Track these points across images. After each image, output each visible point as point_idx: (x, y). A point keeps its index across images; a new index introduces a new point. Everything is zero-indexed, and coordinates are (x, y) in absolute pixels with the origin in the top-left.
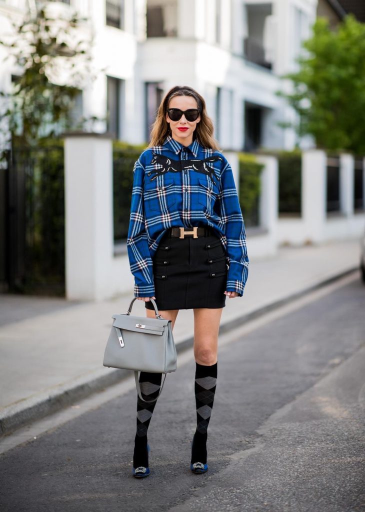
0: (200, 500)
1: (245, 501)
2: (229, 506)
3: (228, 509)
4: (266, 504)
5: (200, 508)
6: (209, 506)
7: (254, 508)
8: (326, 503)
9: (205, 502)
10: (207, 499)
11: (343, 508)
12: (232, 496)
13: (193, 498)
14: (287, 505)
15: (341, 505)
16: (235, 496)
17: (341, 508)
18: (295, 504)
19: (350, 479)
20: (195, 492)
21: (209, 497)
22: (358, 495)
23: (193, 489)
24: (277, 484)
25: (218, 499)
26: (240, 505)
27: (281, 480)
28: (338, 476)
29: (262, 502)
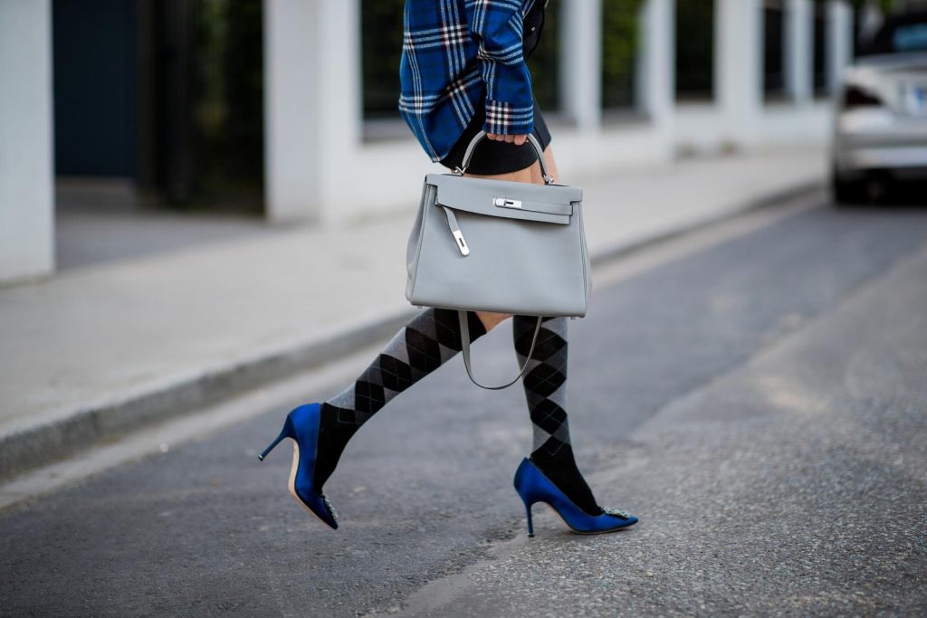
0: (499, 566)
1: (602, 568)
2: (564, 577)
3: (561, 584)
4: (651, 574)
5: (498, 582)
6: (518, 579)
7: (622, 582)
8: (792, 575)
9: (509, 570)
10: (514, 564)
11: (833, 584)
12: (572, 559)
13: (482, 564)
14: (700, 577)
15: (828, 578)
16: (580, 557)
17: (829, 584)
18: (718, 576)
19: (846, 524)
20: (489, 550)
21: (520, 561)
22: (868, 558)
23: (486, 544)
24: (676, 534)
25: (539, 564)
26: (588, 576)
27: (685, 527)
28: (816, 520)
29: (641, 571)
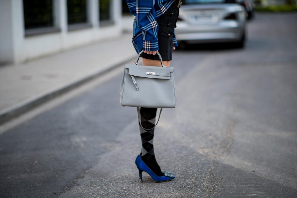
0: (81, 188)
1: (111, 187)
2: (100, 191)
3: (99, 193)
4: (125, 189)
5: (81, 193)
6: (87, 192)
7: (117, 192)
8: (164, 187)
9: (84, 189)
10: (85, 187)
11: (176, 189)
12: (102, 184)
13: (76, 187)
14: (139, 189)
15: (174, 187)
16: (104, 184)
17: (174, 190)
18: (144, 188)
19: (178, 169)
20: (78, 182)
21: (87, 185)
22: (185, 180)
23: (76, 180)
24: (131, 174)
25: (93, 187)
26: (107, 190)
27: (133, 171)
28: (170, 167)
29: (122, 188)
